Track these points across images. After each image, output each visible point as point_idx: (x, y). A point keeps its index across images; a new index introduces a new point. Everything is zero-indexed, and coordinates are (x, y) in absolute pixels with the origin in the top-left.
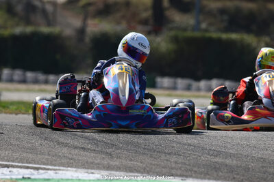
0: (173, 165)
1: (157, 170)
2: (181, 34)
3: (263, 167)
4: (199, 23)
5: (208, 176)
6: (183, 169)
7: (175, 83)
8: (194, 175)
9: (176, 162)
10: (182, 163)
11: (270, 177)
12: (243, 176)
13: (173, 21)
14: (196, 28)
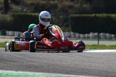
0: (13, 66)
1: (6, 68)
2: (15, 14)
3: (48, 66)
4: (23, 9)
5: (26, 70)
6: (16, 67)
7: (14, 33)
8: (21, 70)
10: (16, 65)
11: (51, 70)
12: (41, 69)
13: (13, 9)
14: (22, 11)
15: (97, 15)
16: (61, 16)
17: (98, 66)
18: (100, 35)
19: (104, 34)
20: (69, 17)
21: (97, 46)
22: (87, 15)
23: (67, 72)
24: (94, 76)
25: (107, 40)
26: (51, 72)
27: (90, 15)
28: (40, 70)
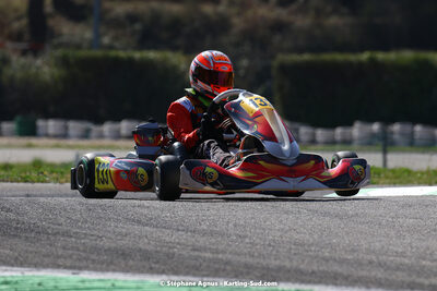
0: (60, 252)
1: (36, 260)
2: (71, 53)
4: (98, 36)
5: (113, 267)
6: (75, 257)
7: (66, 128)
8: (91, 266)
9: (64, 248)
10: (73, 248)
11: (205, 264)
12: (165, 265)
13: (60, 35)
14: (96, 43)
15: (381, 56)
16: (244, 63)
17: (383, 247)
18: (392, 133)
19: (408, 128)
20: (275, 63)
21: (379, 174)
22: (339, 57)
23: (265, 272)
24: (368, 287)
25: (417, 152)
26: (205, 273)
27: (352, 57)
28: (163, 267)
